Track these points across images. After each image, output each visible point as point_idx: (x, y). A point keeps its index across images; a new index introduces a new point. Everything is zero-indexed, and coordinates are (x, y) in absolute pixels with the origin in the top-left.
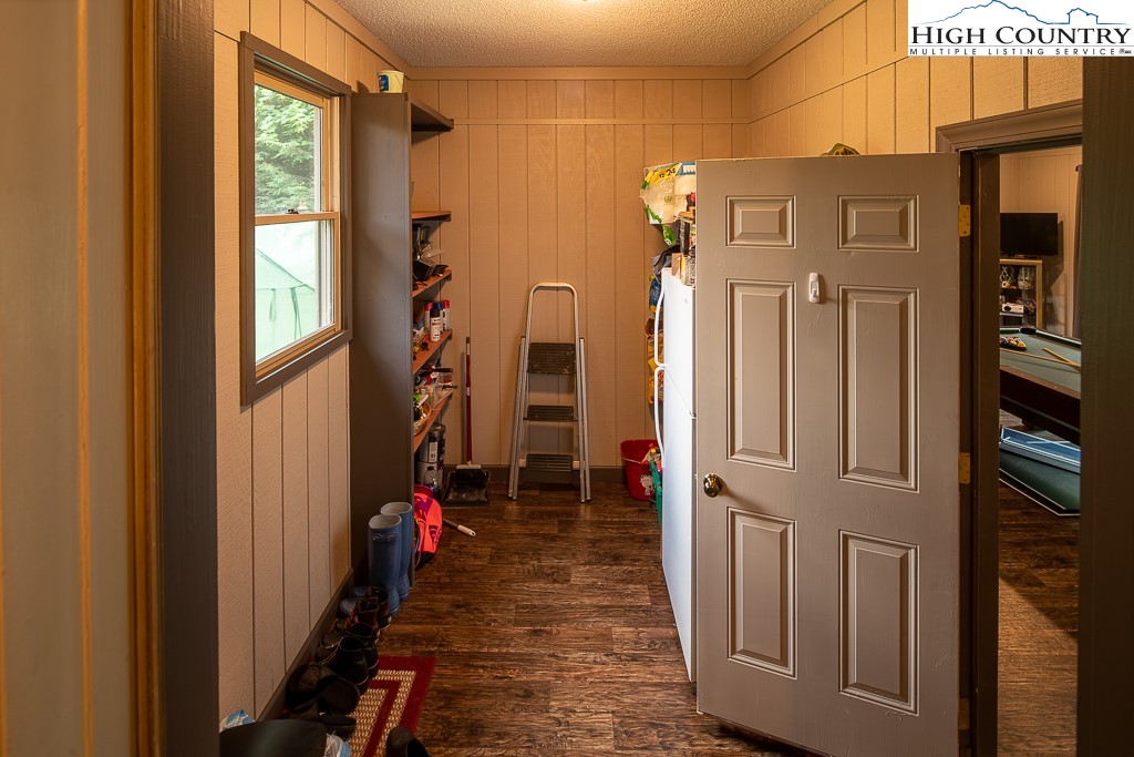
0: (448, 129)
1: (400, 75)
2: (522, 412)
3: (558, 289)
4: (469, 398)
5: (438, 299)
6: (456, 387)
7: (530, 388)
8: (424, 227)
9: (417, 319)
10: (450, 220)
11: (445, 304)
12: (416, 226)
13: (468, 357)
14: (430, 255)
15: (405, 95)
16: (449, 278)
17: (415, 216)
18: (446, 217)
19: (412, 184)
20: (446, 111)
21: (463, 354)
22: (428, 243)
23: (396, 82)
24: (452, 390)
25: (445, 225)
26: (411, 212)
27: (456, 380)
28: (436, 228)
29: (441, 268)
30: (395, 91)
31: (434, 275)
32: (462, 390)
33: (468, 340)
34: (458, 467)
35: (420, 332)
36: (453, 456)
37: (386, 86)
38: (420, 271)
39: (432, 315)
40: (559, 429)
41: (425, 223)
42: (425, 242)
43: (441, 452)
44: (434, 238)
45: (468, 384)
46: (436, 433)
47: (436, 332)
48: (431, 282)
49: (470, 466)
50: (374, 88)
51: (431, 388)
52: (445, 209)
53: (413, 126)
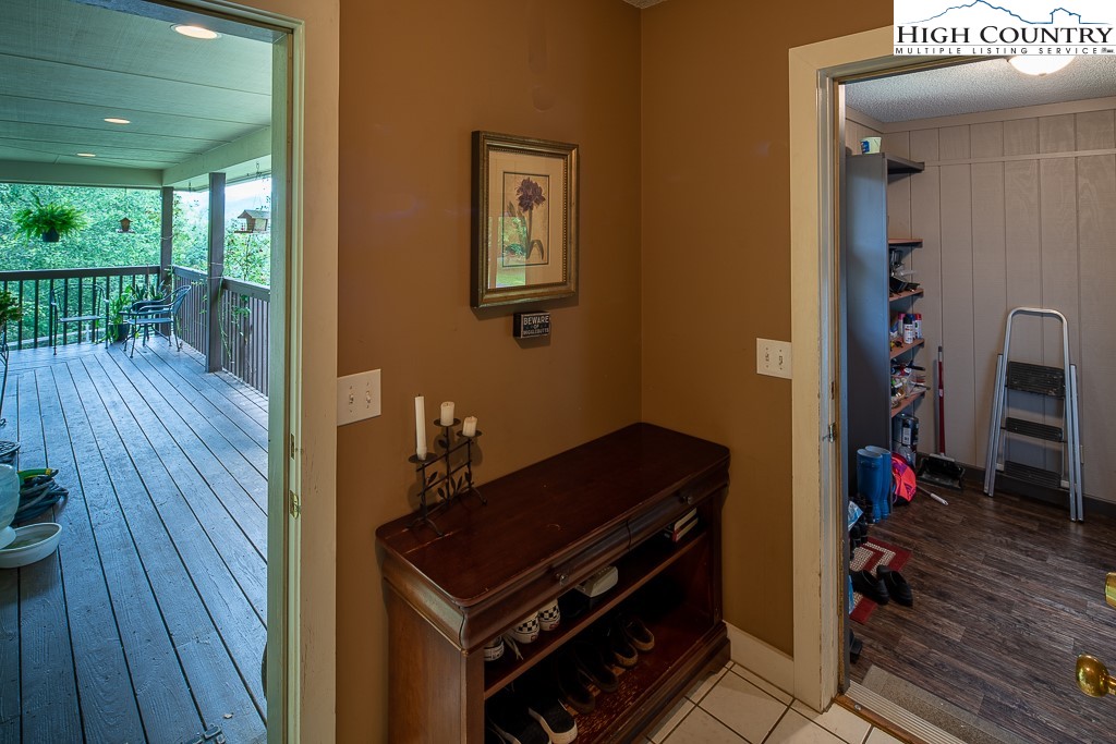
0: (919, 171)
1: (878, 140)
2: (998, 421)
3: (1042, 314)
4: (941, 399)
5: (910, 311)
6: (928, 389)
7: (1009, 403)
8: (899, 250)
9: (893, 325)
10: (921, 247)
11: (917, 316)
12: (892, 248)
13: (940, 363)
14: (902, 273)
15: (882, 154)
16: (920, 294)
17: (890, 242)
18: (918, 244)
19: (888, 217)
20: (916, 158)
21: (935, 361)
22: (901, 264)
23: (875, 145)
24: (924, 389)
25: (916, 250)
26: (888, 239)
27: (930, 381)
28: (908, 253)
29: (914, 286)
30: (874, 152)
31: (906, 290)
32: (935, 391)
33: (940, 349)
34: (931, 455)
35: (895, 334)
36: (926, 445)
37: (867, 149)
38: (895, 285)
39: (905, 322)
40: (1045, 450)
41: (899, 248)
42: (898, 263)
43: (914, 437)
44: (907, 260)
45: (941, 387)
46: (910, 422)
47: (909, 337)
48: (904, 295)
49: (942, 456)
50: (856, 151)
51: (905, 380)
52: (915, 238)
53: (889, 170)
